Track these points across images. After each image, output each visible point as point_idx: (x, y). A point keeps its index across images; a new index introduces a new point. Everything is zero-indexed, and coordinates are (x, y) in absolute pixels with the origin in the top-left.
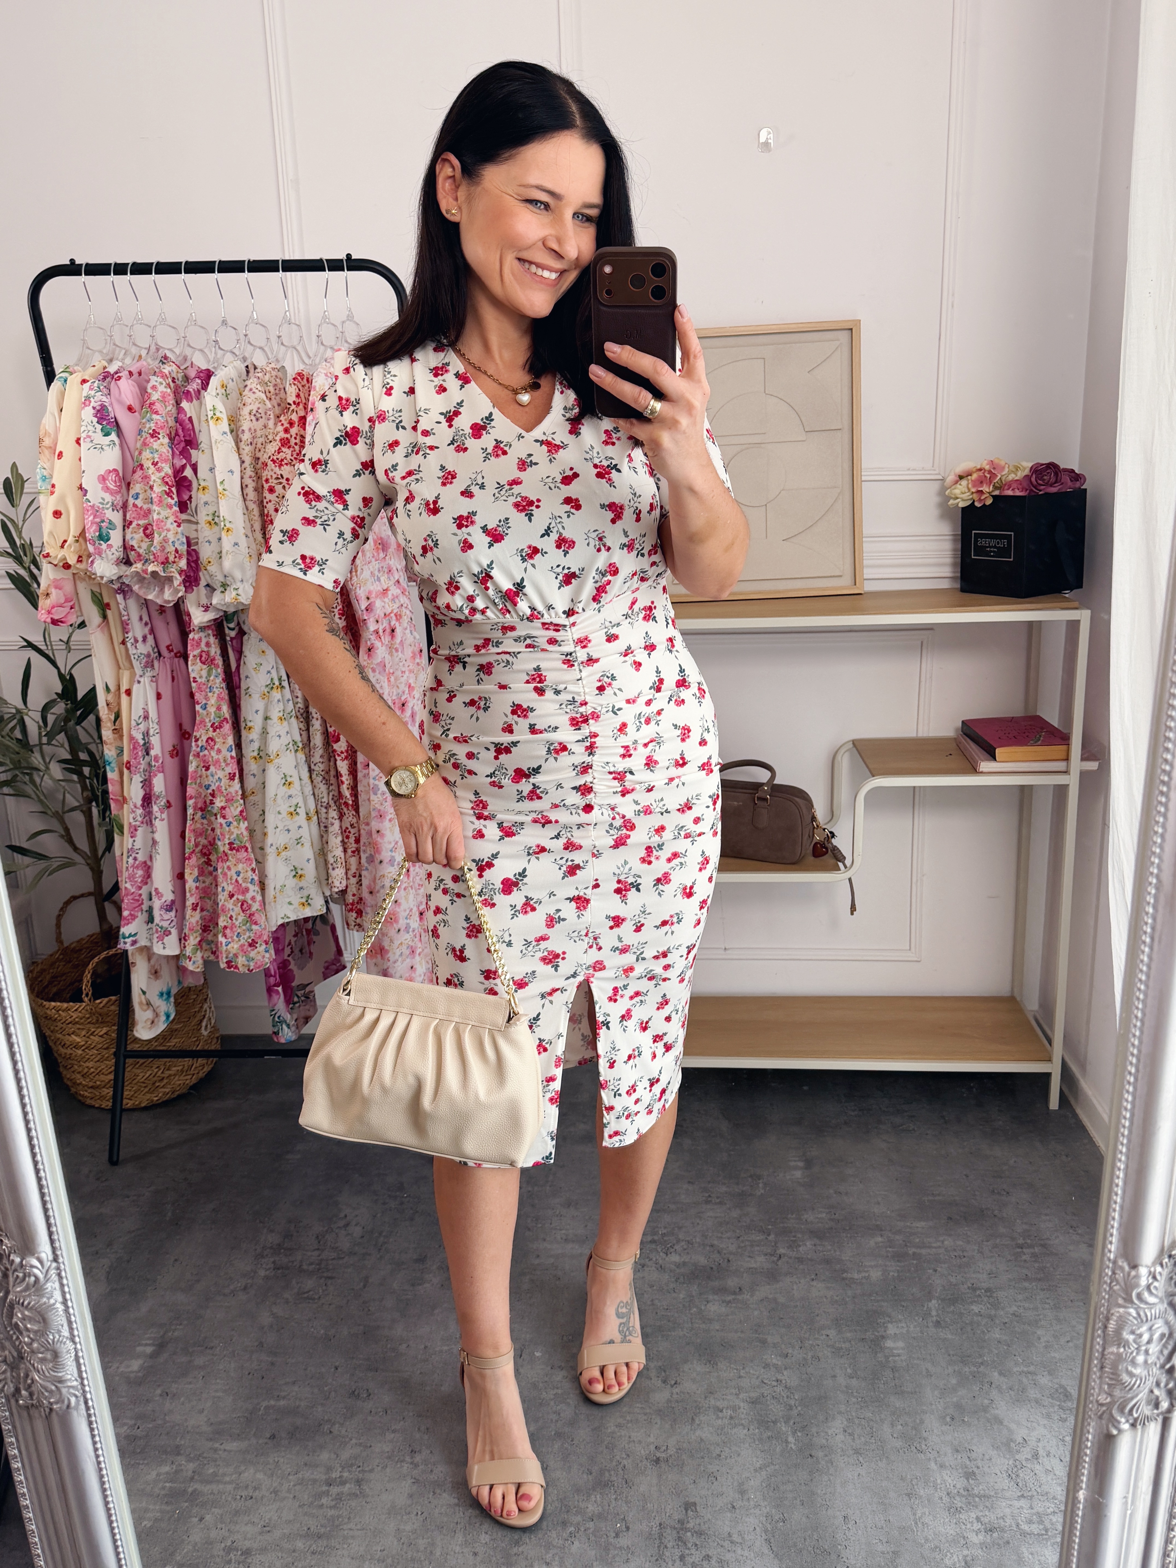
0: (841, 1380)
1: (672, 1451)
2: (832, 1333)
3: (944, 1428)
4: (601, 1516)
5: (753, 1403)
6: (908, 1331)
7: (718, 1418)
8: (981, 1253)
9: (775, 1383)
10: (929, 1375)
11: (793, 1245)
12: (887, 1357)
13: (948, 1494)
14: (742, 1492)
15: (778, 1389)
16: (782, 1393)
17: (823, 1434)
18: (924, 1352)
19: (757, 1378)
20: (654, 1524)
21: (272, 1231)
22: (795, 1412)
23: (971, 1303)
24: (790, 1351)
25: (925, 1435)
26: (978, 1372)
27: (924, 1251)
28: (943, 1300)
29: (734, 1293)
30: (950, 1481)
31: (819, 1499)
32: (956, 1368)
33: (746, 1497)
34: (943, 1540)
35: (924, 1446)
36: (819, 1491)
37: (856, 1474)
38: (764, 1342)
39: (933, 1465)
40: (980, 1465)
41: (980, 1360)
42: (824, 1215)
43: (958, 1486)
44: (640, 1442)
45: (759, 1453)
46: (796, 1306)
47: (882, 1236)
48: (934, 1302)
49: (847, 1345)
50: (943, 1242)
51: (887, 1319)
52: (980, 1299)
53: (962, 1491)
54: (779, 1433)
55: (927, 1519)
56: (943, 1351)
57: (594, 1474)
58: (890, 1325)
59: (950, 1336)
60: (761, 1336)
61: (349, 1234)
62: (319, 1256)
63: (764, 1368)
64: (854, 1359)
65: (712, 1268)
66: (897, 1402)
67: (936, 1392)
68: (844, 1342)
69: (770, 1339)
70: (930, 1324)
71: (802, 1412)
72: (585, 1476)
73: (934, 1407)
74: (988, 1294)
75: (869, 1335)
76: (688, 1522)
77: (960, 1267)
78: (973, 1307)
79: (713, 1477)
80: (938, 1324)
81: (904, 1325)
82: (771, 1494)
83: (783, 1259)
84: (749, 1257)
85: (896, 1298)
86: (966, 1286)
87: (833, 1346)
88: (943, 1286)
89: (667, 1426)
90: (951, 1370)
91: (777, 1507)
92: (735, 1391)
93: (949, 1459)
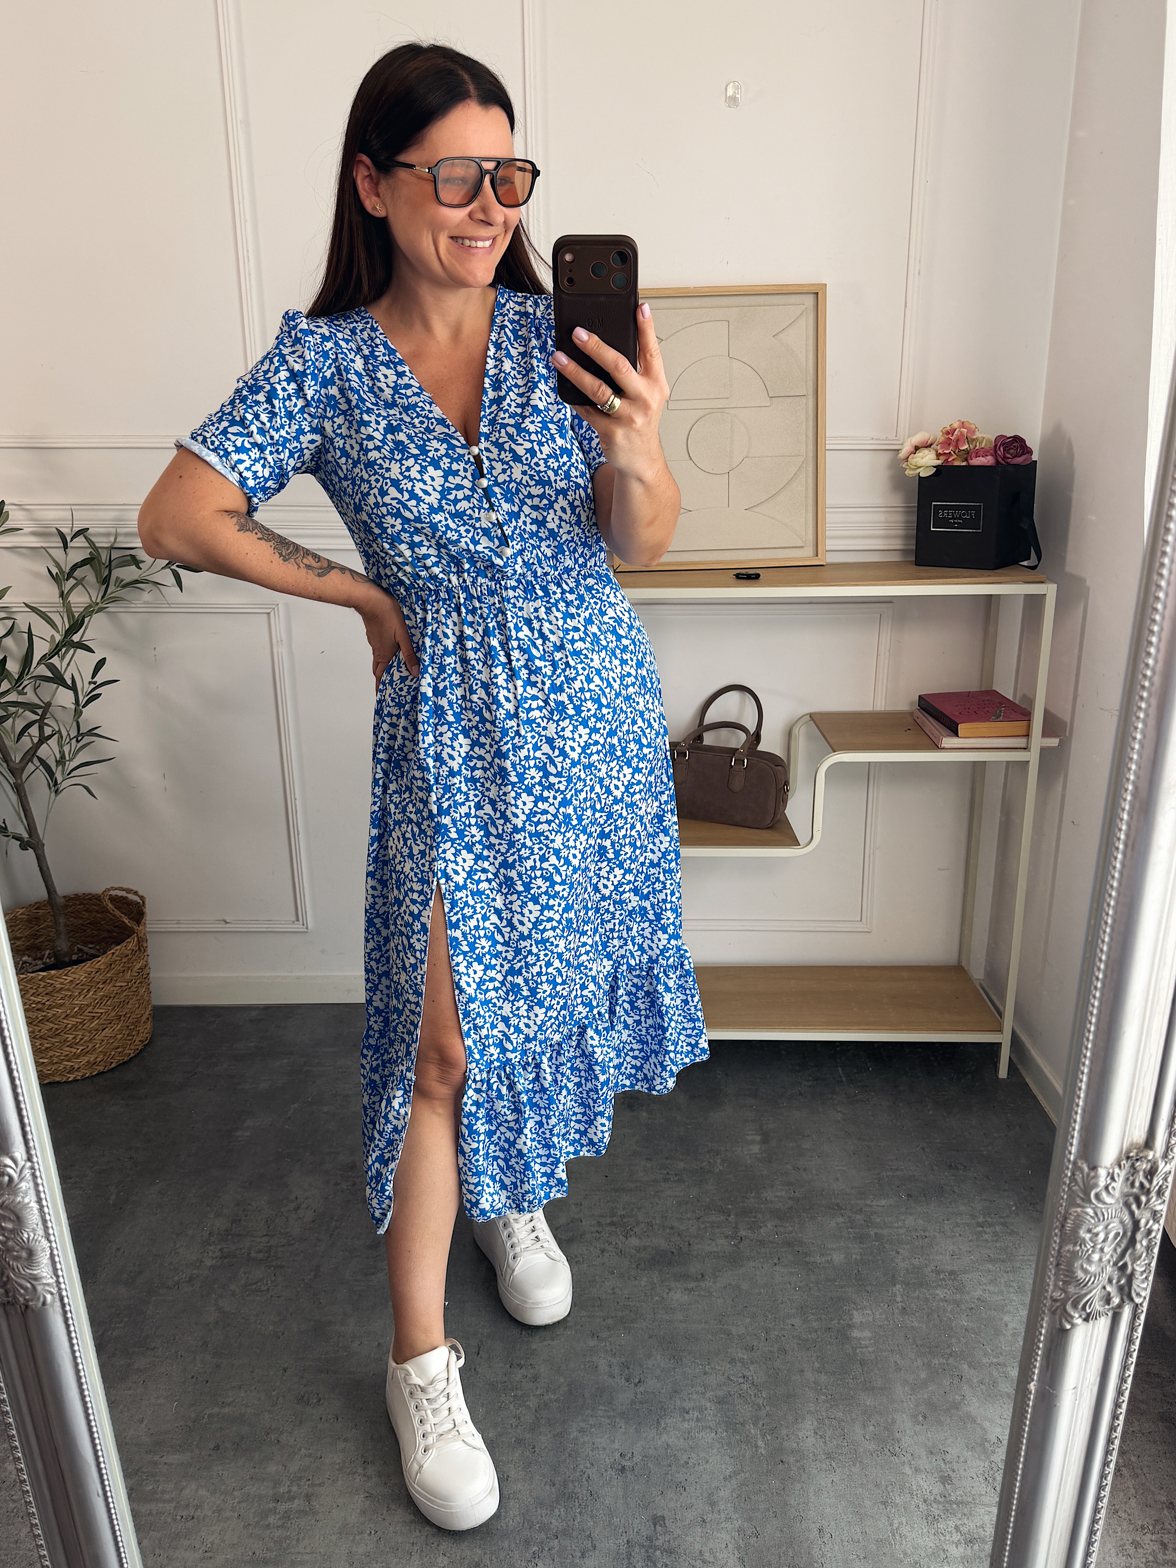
0: (809, 1375)
1: (638, 1458)
2: (797, 1322)
3: (918, 1428)
4: (565, 1533)
5: (719, 1402)
7: (684, 1420)
9: (741, 1380)
10: (898, 1369)
11: (754, 1226)
13: (925, 1501)
14: (713, 1504)
15: (745, 1387)
16: (749, 1391)
18: (891, 1343)
19: (723, 1374)
20: (622, 1540)
21: (218, 1215)
22: (763, 1412)
25: (898, 1435)
29: (697, 1280)
30: (926, 1487)
31: (793, 1510)
33: (716, 1509)
34: (923, 1554)
35: (897, 1449)
36: (792, 1501)
37: (830, 1482)
38: (729, 1334)
39: (908, 1470)
40: (955, 1468)
42: (783, 1193)
43: (935, 1492)
44: (604, 1449)
45: (727, 1458)
48: (898, 1286)
49: (814, 1335)
53: (938, 1498)
54: (748, 1436)
55: (905, 1530)
56: (911, 1341)
57: (557, 1485)
59: (916, 1324)
61: (299, 1218)
62: (268, 1242)
63: (730, 1363)
68: (810, 1332)
69: (734, 1331)
71: (771, 1412)
72: (548, 1488)
73: (905, 1405)
75: (834, 1324)
76: (657, 1539)
79: (681, 1487)
80: (903, 1310)
82: (742, 1505)
83: (746, 1242)
84: (710, 1239)
85: (860, 1283)
86: (929, 1270)
87: (799, 1338)
89: (632, 1430)
90: (919, 1362)
91: (750, 1519)
92: (701, 1389)
93: (924, 1462)
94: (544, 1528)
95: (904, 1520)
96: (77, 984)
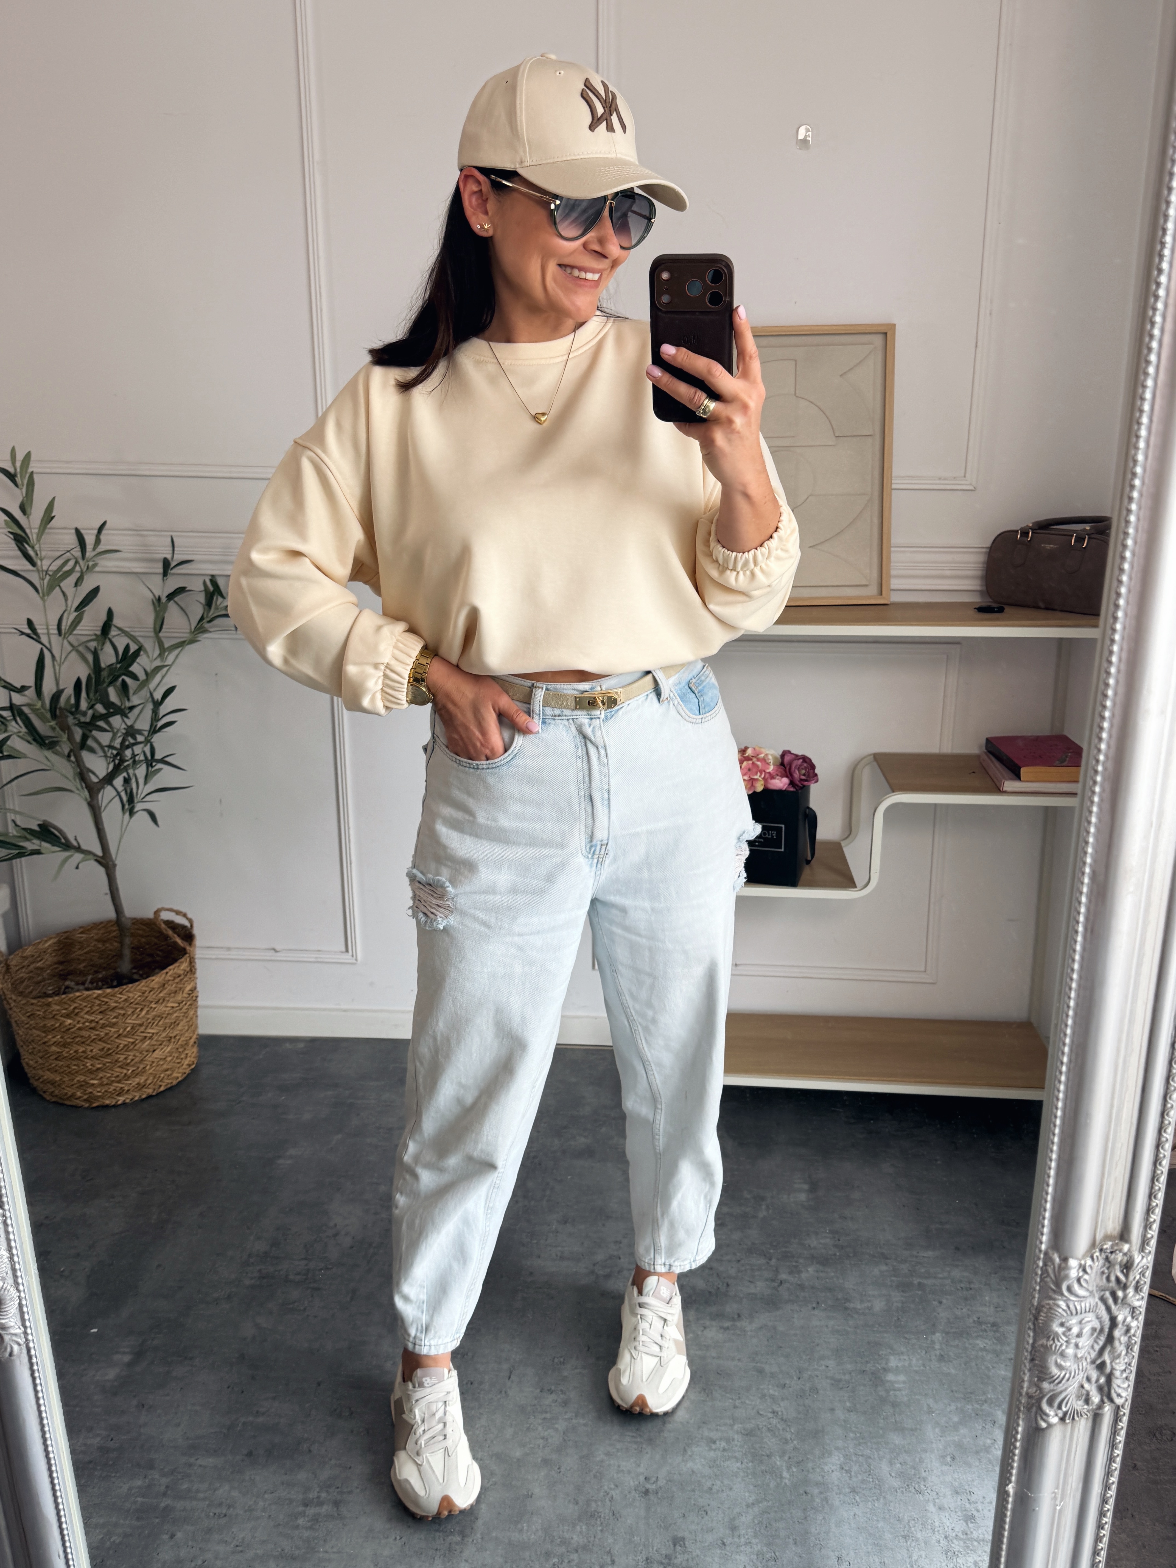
1: (662, 1482)
2: (832, 1364)
3: (945, 1468)
4: (585, 1548)
5: (747, 1435)
6: (910, 1365)
7: (711, 1449)
8: (989, 1285)
9: (770, 1415)
10: (930, 1411)
11: (795, 1271)
12: (887, 1391)
13: (946, 1537)
14: (734, 1529)
15: (774, 1421)
16: (778, 1425)
17: (818, 1470)
18: (926, 1387)
19: (753, 1409)
20: (641, 1558)
21: (258, 1237)
22: (790, 1447)
23: (977, 1337)
24: (788, 1382)
25: (924, 1474)
26: (982, 1410)
27: (929, 1282)
28: (947, 1333)
29: (733, 1319)
30: (948, 1524)
31: (813, 1538)
32: (959, 1405)
33: (736, 1534)
35: (922, 1487)
36: (813, 1530)
37: (852, 1514)
38: (761, 1371)
39: (931, 1508)
40: (980, 1507)
41: (983, 1398)
42: (828, 1240)
43: (957, 1529)
44: (629, 1472)
45: (751, 1487)
46: (796, 1335)
47: (887, 1264)
48: (938, 1334)
49: (847, 1377)
50: (949, 1272)
51: (889, 1350)
52: (985, 1334)
53: (960, 1534)
54: (773, 1467)
56: (946, 1386)
57: (581, 1503)
58: (892, 1358)
59: (953, 1371)
60: (759, 1365)
61: (337, 1245)
62: (306, 1265)
63: (761, 1398)
64: (853, 1392)
65: (710, 1292)
66: (896, 1439)
67: (937, 1430)
68: (844, 1374)
69: (767, 1368)
70: (933, 1357)
71: (798, 1446)
72: (571, 1506)
73: (934, 1446)
74: (995, 1328)
75: (869, 1367)
76: (676, 1557)
77: (966, 1299)
78: (978, 1342)
79: (704, 1511)
80: (941, 1358)
81: (906, 1357)
82: (762, 1531)
83: (785, 1286)
84: (750, 1281)
85: (899, 1329)
86: (971, 1320)
87: (832, 1378)
88: (948, 1319)
89: (658, 1457)
90: (953, 1407)
91: (769, 1544)
92: (729, 1422)
93: (949, 1501)
94: (564, 1542)
95: (923, 1554)
96: (131, 1003)
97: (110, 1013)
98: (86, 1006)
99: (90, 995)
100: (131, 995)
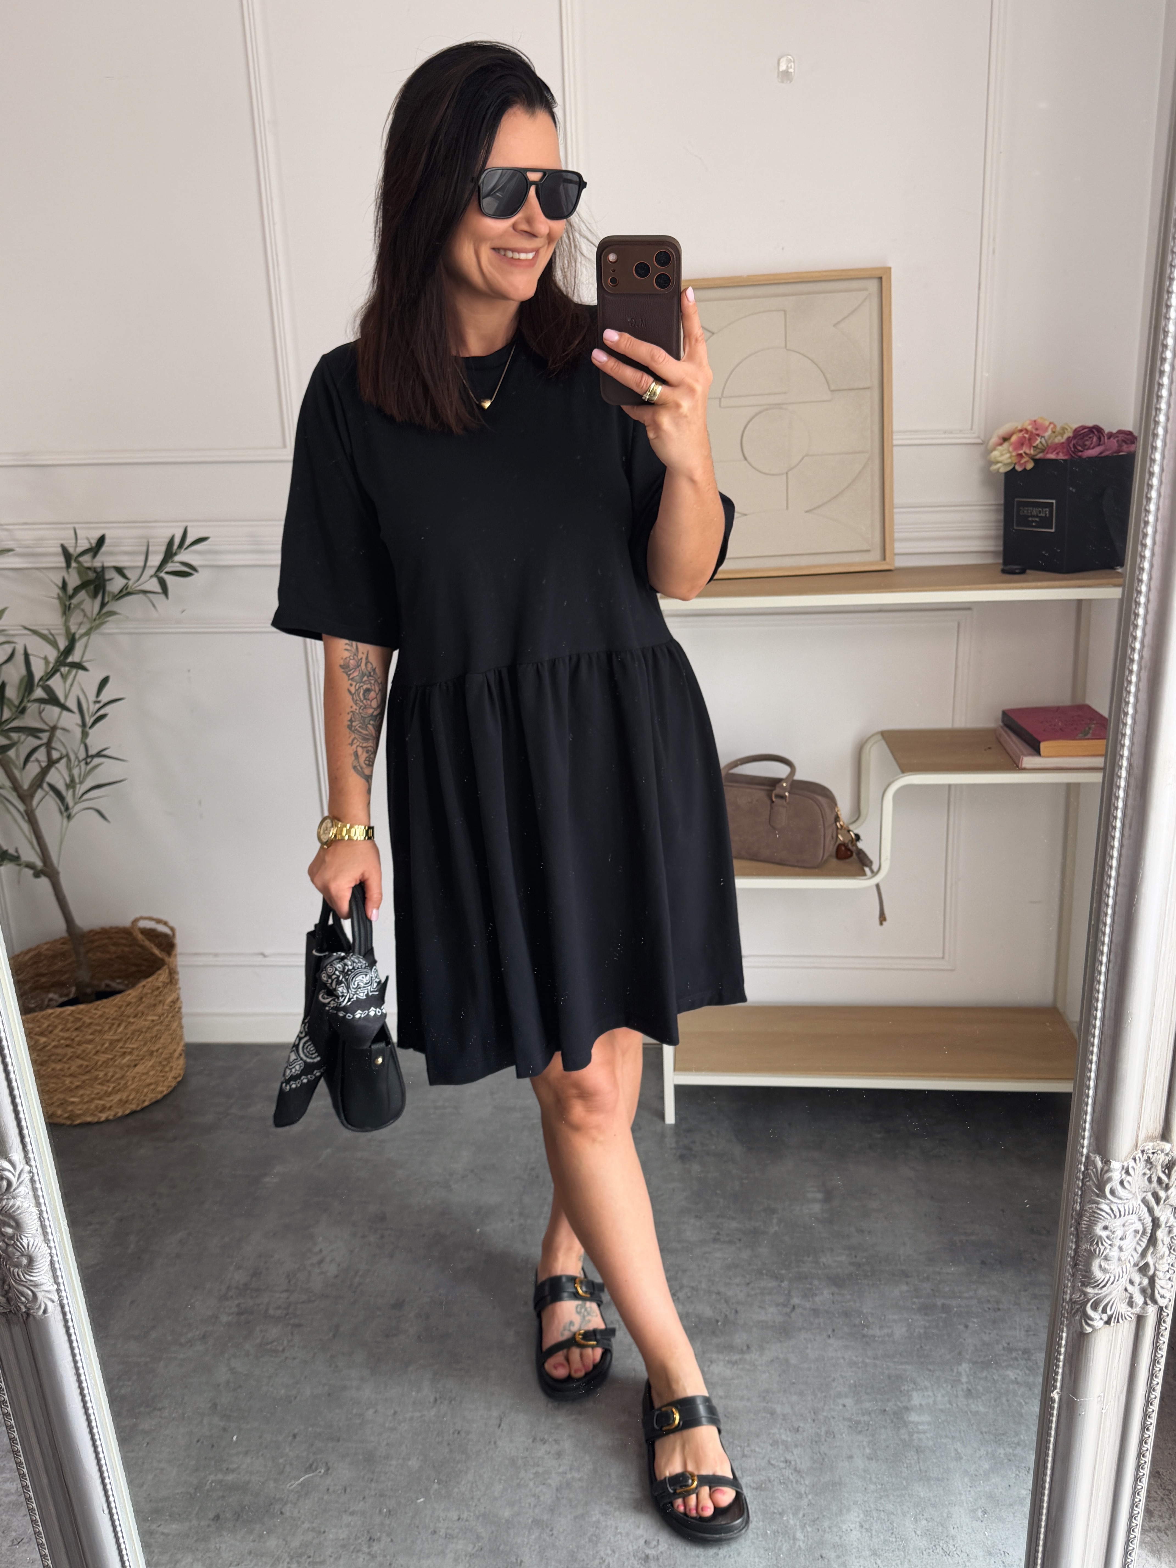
0: (859, 1462)
6: (935, 1403)
8: (1018, 1305)
10: (958, 1457)
11: (808, 1294)
12: (911, 1433)
15: (787, 1472)
17: (835, 1529)
21: (239, 1267)
24: (802, 1425)
25: (952, 1532)
26: (1014, 1454)
27: (954, 1303)
28: (975, 1363)
29: (741, 1352)
32: (990, 1449)
38: (772, 1413)
41: (1016, 1440)
46: (810, 1369)
47: (907, 1284)
48: (964, 1365)
50: (975, 1292)
51: (911, 1386)
52: (1016, 1363)
56: (974, 1427)
58: (914, 1394)
59: (982, 1409)
60: (769, 1404)
61: (321, 1273)
64: (873, 1434)
65: (719, 1320)
66: (921, 1491)
67: (966, 1479)
68: (863, 1414)
69: (780, 1409)
70: (960, 1393)
73: (963, 1497)
74: (1025, 1356)
75: (891, 1406)
77: (994, 1322)
78: (1008, 1372)
80: (968, 1393)
81: (930, 1394)
83: (798, 1311)
86: (1000, 1347)
88: (975, 1346)
90: (983, 1452)
96: (107, 1019)
97: (86, 1030)
98: (59, 1024)
99: (64, 1012)
100: (107, 1010)
